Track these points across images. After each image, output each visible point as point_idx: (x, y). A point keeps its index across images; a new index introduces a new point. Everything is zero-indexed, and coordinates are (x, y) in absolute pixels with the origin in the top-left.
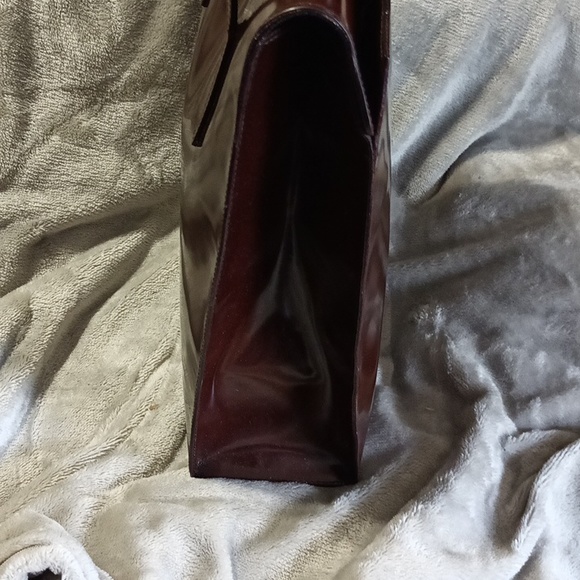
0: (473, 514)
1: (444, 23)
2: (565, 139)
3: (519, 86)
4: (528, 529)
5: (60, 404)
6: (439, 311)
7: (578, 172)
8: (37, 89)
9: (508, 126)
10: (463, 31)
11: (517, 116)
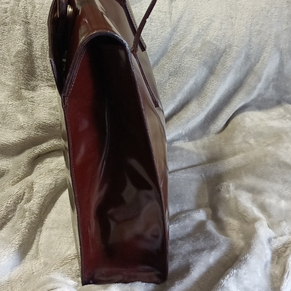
0: (260, 275)
1: (225, 51)
2: (282, 106)
3: (259, 80)
4: (288, 280)
5: (50, 235)
6: (231, 184)
7: (290, 120)
8: (36, 86)
9: (255, 100)
10: (234, 54)
11: (259, 95)
